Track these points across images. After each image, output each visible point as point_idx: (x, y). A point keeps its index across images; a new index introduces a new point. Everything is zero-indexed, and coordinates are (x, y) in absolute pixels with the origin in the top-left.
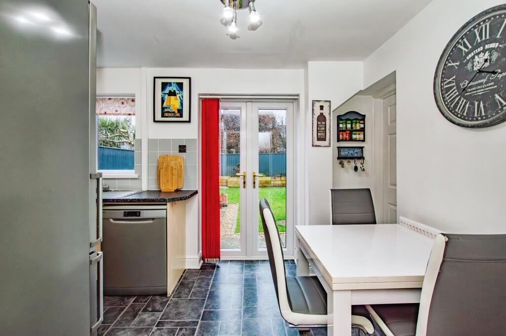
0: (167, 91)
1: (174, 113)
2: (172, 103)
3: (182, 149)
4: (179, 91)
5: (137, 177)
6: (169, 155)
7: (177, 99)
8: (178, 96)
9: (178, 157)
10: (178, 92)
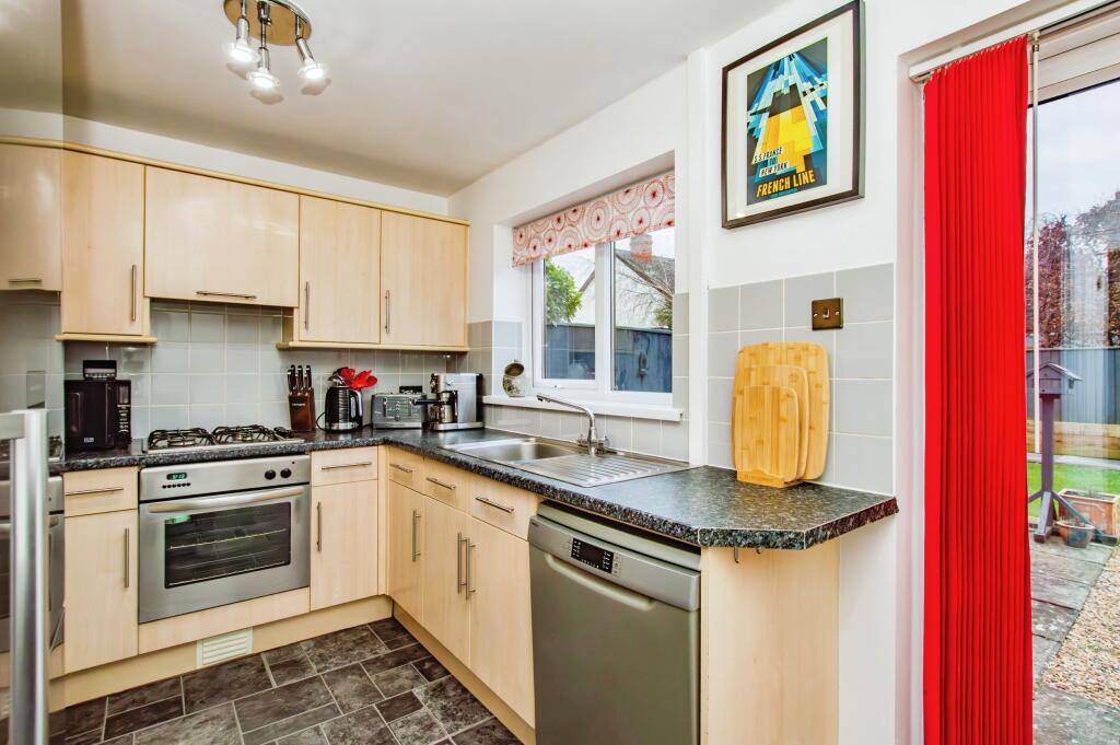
0: (766, 101)
1: (792, 174)
2: (783, 139)
3: (827, 315)
4: (810, 79)
5: (677, 419)
6: (771, 345)
7: (802, 117)
8: (806, 101)
9: (806, 349)
10: (807, 86)
